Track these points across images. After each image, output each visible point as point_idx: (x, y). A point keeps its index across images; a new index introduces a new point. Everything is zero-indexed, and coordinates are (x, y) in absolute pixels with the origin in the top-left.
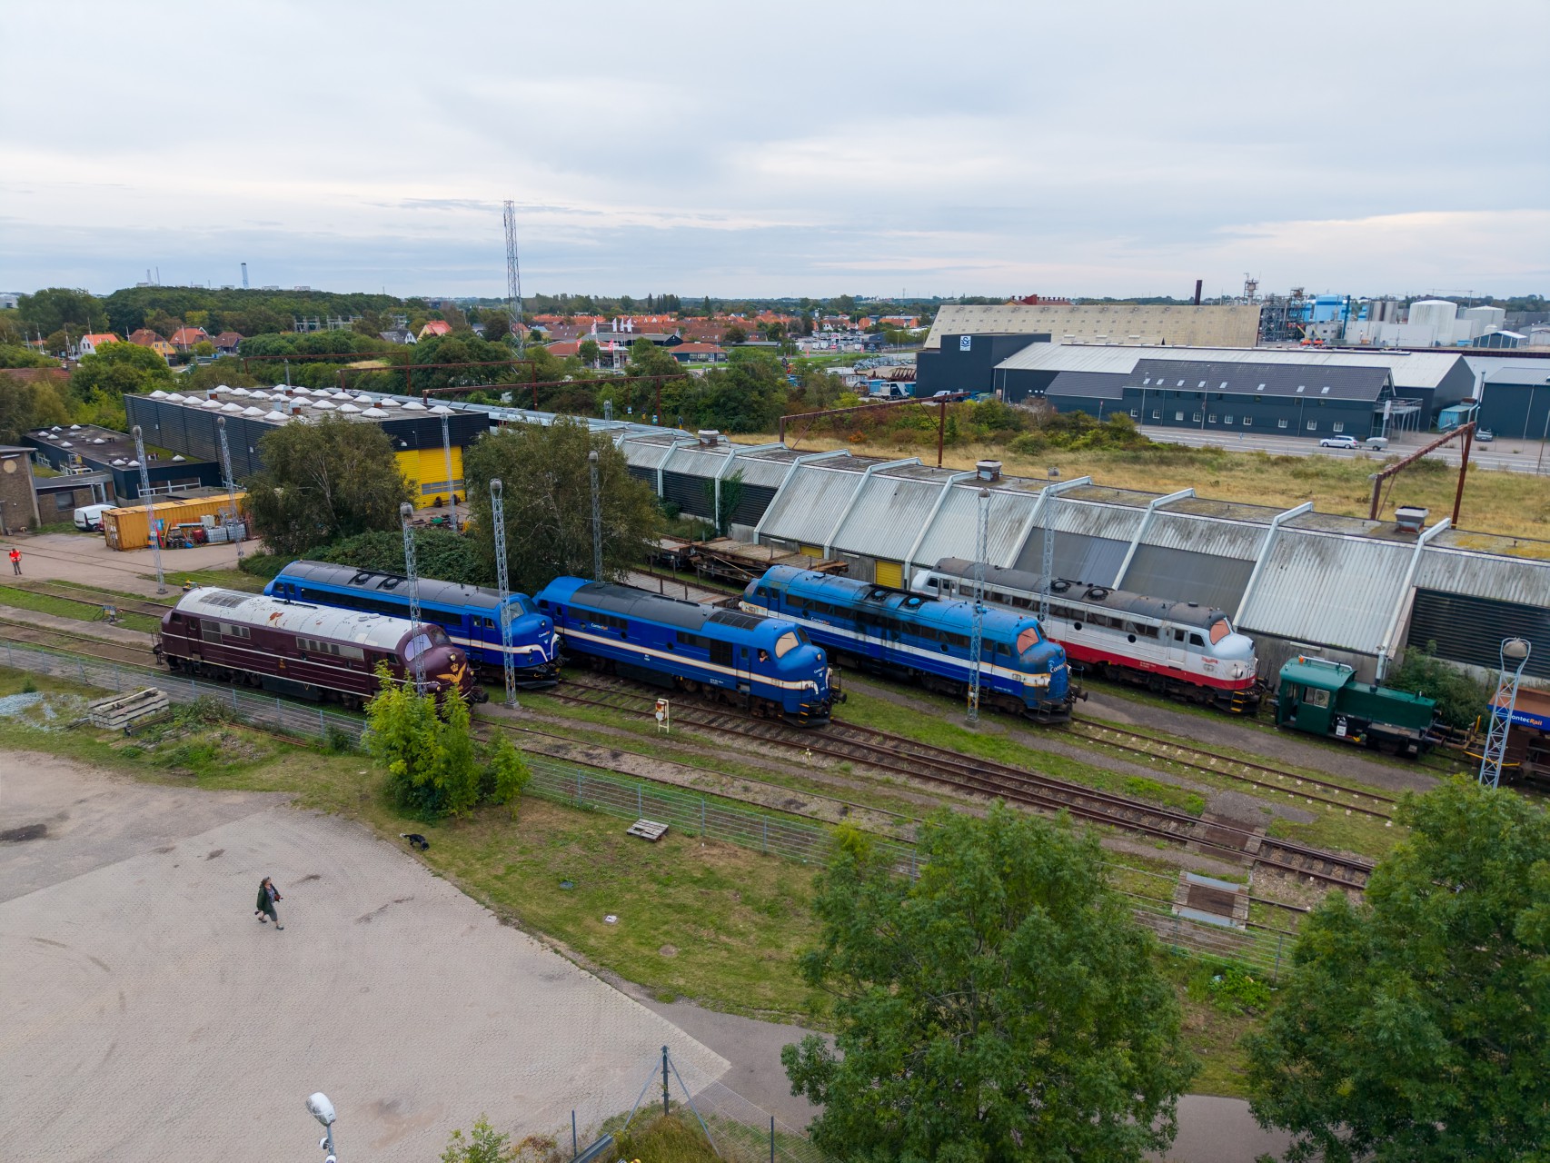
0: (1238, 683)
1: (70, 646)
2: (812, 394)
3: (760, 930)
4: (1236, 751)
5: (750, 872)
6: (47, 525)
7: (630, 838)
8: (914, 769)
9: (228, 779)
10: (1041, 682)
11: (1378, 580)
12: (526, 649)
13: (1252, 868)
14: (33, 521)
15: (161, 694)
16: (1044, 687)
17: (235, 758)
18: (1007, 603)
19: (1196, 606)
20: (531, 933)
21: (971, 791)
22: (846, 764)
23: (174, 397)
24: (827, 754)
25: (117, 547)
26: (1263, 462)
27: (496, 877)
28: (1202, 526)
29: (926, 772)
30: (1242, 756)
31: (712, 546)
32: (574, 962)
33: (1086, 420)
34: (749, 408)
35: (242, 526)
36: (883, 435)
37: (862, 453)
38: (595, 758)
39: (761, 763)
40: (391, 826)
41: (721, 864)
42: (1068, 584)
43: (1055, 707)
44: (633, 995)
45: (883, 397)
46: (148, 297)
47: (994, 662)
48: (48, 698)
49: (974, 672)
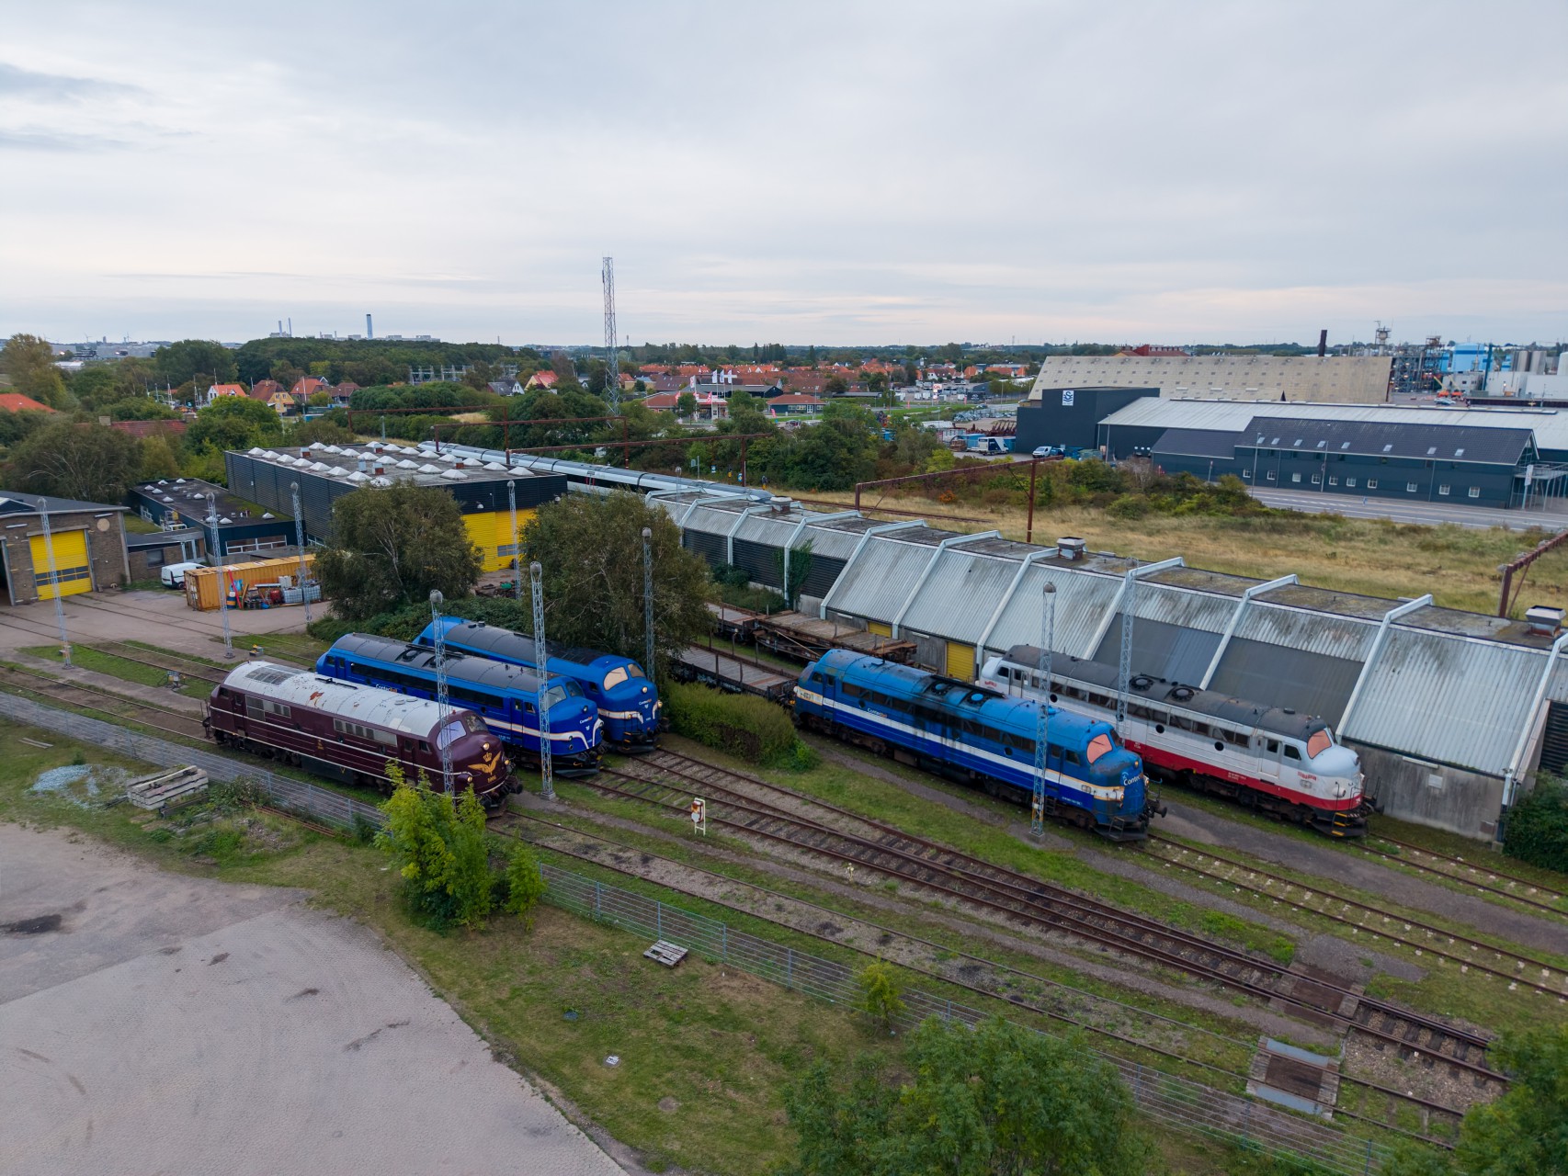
0: (1339, 803)
1: (129, 713)
2: (903, 451)
3: (772, 1084)
4: (1335, 884)
5: (770, 1012)
6: (136, 582)
7: (648, 962)
8: (965, 891)
9: (249, 870)
10: (1112, 796)
11: (1505, 690)
12: (566, 736)
13: (1345, 1037)
14: (123, 578)
15: (201, 772)
16: (1116, 801)
17: (262, 846)
18: (1083, 699)
19: (1293, 713)
20: (524, 1074)
21: (1027, 921)
22: (892, 881)
23: (269, 454)
24: (873, 869)
25: (198, 606)
26: (1387, 531)
27: (500, 1002)
28: (1302, 620)
29: (980, 896)
30: (1342, 891)
31: (776, 620)
32: (563, 1114)
33: (1193, 482)
34: (837, 465)
35: (318, 587)
36: (975, 495)
37: (951, 514)
38: (624, 862)
39: (798, 876)
40: (402, 933)
41: (740, 999)
42: (1150, 681)
43: (1128, 824)
44: (621, 1160)
45: (980, 452)
46: (276, 348)
47: (1061, 771)
48: (95, 772)
49: (1040, 780)
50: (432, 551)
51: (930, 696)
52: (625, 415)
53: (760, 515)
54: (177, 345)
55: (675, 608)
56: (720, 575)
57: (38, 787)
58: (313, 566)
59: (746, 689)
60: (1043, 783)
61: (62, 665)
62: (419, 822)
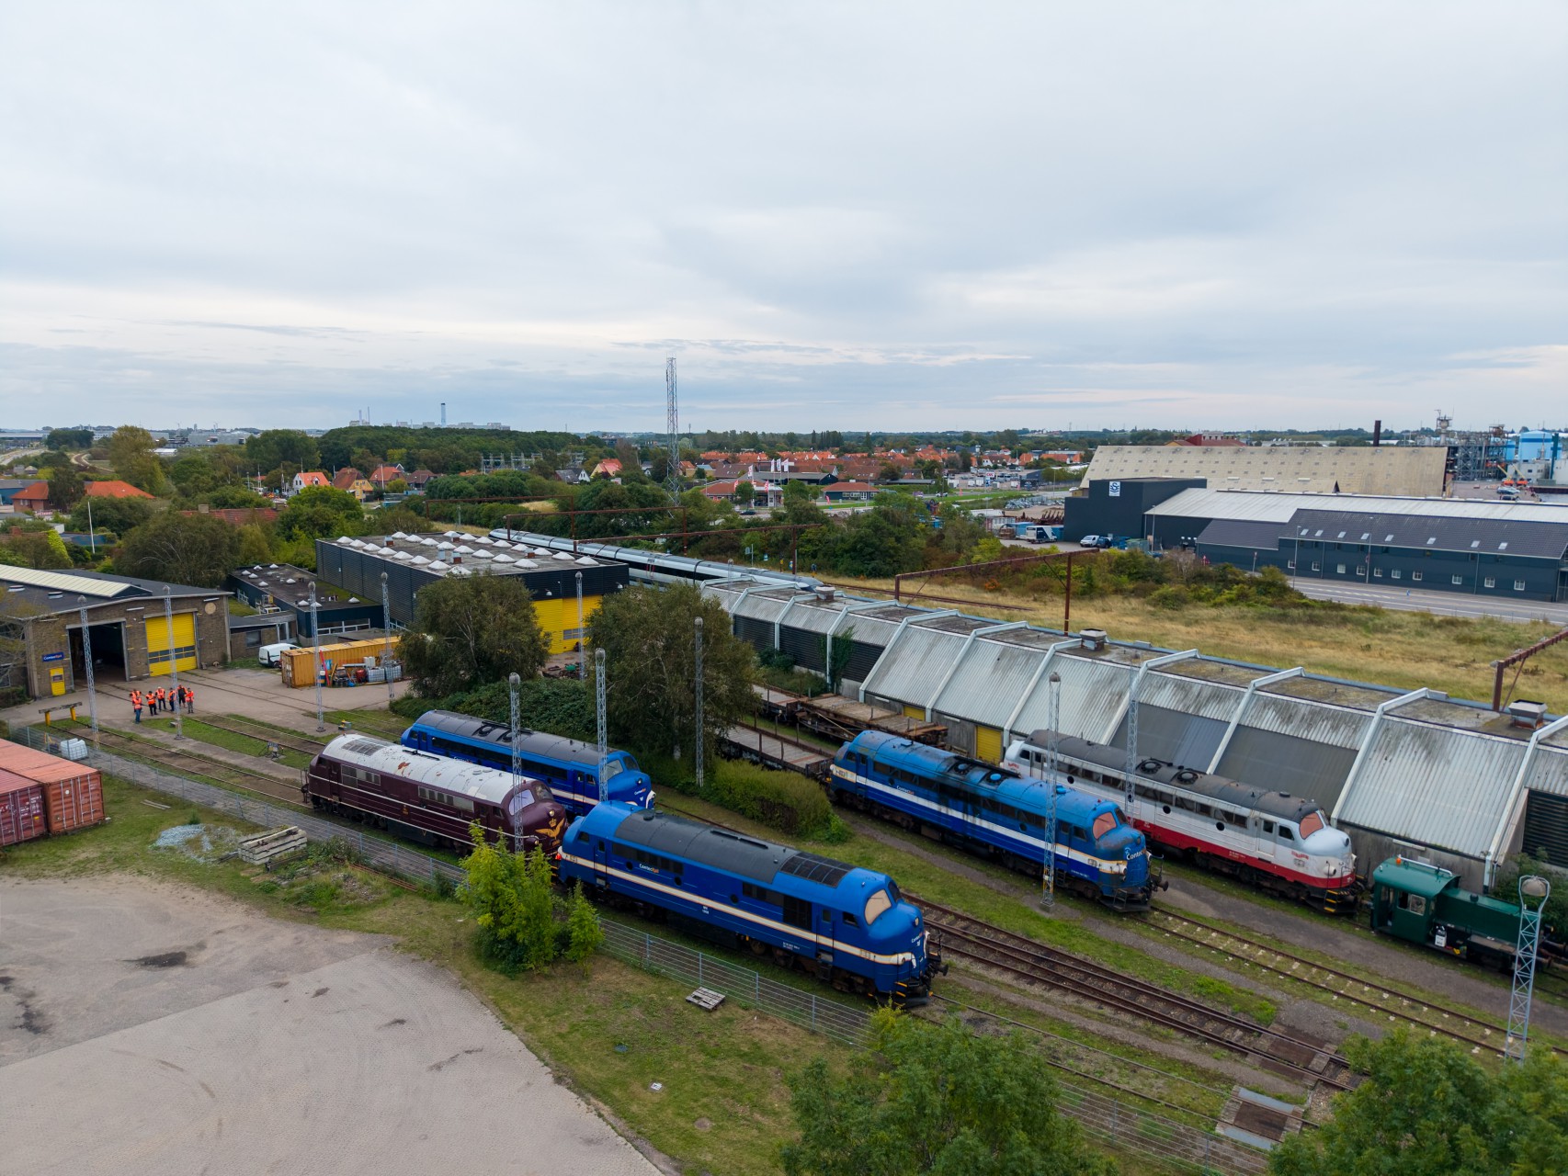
0: (1331, 881)
1: (235, 780)
2: (950, 540)
3: (793, 1109)
4: (1323, 955)
5: (795, 1050)
6: (236, 660)
7: (688, 1005)
8: (979, 953)
9: (344, 918)
10: (1116, 869)
11: (1488, 778)
13: (1313, 1088)
14: (225, 657)
15: (301, 832)
16: (1119, 874)
17: (353, 899)
18: (1097, 781)
19: (1288, 796)
20: (581, 1095)
21: (1033, 980)
23: (357, 543)
25: (290, 684)
26: (1424, 624)
27: (561, 1036)
28: (1303, 710)
29: (991, 958)
30: (1329, 962)
31: (817, 702)
32: (613, 1128)
33: (1234, 573)
34: (886, 554)
35: (399, 667)
36: (1019, 583)
37: (995, 602)
40: (476, 975)
41: (770, 1039)
42: (1158, 764)
43: (1132, 896)
44: (662, 1166)
45: (1029, 541)
46: (357, 436)
47: (1070, 845)
48: (208, 830)
49: (1049, 853)
50: (505, 635)
51: (953, 774)
52: (685, 504)
53: (805, 603)
54: (266, 434)
55: (723, 689)
56: (766, 660)
57: (160, 843)
58: (397, 648)
59: (786, 767)
60: (1052, 857)
61: (174, 736)
62: (495, 877)
